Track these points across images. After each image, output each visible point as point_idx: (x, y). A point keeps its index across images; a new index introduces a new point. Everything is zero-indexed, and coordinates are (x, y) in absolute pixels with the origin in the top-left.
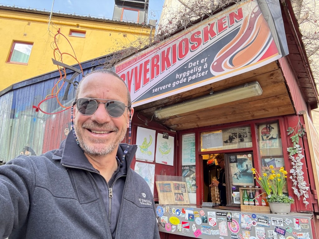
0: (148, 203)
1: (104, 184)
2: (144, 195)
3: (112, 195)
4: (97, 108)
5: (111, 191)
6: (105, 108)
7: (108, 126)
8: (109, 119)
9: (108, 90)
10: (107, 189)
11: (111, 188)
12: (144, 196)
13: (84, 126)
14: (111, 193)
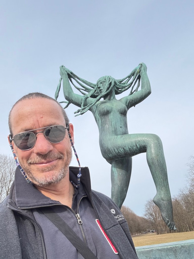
0: (120, 218)
1: (69, 212)
2: (113, 211)
3: (81, 221)
4: (36, 139)
5: (79, 216)
6: (45, 136)
7: (52, 155)
8: (51, 148)
9: (41, 116)
10: (74, 216)
11: (78, 214)
12: (113, 213)
13: (30, 161)
14: (79, 219)
